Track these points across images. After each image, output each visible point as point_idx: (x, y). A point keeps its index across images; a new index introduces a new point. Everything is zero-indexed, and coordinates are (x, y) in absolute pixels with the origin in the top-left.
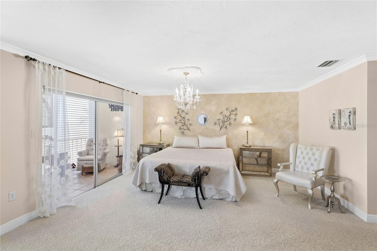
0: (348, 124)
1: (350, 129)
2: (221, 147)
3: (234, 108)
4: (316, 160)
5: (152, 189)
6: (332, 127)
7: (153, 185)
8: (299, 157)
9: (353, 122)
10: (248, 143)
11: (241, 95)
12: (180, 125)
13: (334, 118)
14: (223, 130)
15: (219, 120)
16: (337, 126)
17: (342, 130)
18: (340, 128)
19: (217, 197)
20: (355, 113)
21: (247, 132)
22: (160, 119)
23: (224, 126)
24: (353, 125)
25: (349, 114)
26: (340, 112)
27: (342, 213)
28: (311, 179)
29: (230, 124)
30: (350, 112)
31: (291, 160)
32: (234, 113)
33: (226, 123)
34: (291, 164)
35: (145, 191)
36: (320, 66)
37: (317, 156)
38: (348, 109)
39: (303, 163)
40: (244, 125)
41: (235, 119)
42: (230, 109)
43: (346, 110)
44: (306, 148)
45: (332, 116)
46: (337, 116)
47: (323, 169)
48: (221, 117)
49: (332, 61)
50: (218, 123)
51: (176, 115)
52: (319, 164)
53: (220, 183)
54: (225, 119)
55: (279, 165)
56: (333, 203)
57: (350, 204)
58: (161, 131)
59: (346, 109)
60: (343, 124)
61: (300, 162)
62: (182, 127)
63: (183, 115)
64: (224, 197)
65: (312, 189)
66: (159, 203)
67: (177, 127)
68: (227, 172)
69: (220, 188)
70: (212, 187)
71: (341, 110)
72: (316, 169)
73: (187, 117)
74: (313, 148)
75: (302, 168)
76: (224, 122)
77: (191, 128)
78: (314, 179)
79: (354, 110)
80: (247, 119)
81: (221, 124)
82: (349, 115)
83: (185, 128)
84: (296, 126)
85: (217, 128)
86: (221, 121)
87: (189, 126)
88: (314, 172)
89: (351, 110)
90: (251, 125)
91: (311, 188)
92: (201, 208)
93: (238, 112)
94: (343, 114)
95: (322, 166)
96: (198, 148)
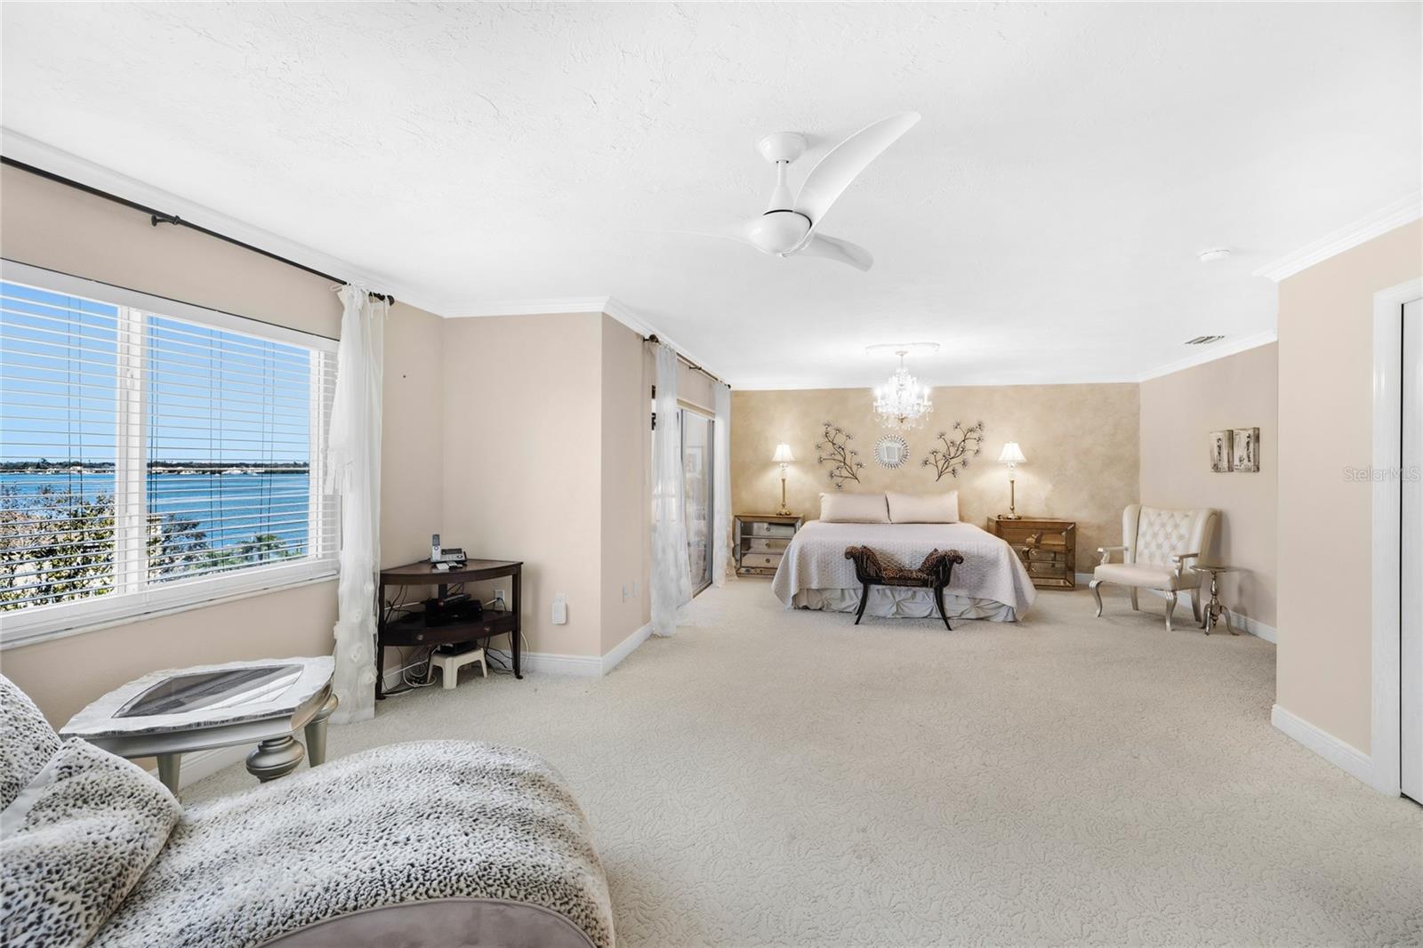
0: (1246, 459)
1: (1248, 470)
2: (946, 521)
3: (974, 424)
4: (1181, 537)
5: (823, 602)
6: (1216, 468)
7: (826, 594)
8: (1144, 535)
9: (1254, 456)
10: (1013, 509)
11: (991, 390)
12: (831, 465)
13: (1219, 447)
14: (947, 477)
15: (934, 452)
16: (1225, 464)
17: (1235, 474)
18: (1231, 469)
19: (972, 615)
20: (1257, 438)
21: (1013, 482)
22: (783, 451)
23: (950, 469)
24: (1255, 462)
25: (1247, 440)
26: (1231, 435)
27: (1234, 634)
28: (1171, 573)
29: (964, 463)
30: (1249, 437)
31: (1127, 541)
32: (975, 435)
33: (953, 461)
34: (1127, 549)
35: (806, 608)
36: (1190, 343)
37: (1183, 530)
38: (1245, 429)
39: (1153, 547)
40: (1004, 464)
41: (978, 451)
42: (965, 426)
43: (1241, 432)
44: (1159, 515)
45: (1216, 445)
46: (1225, 444)
47: (1195, 555)
48: (941, 447)
49: (1211, 337)
50: (932, 459)
51: (822, 440)
52: (1188, 545)
53: (981, 583)
54: (953, 450)
55: (1100, 550)
56: (1215, 618)
57: (1250, 620)
58: (784, 480)
59: (1241, 430)
60: (1236, 462)
61: (1147, 545)
62: (837, 472)
63: (840, 440)
64: (987, 615)
65: (1174, 591)
66: (857, 623)
67: (824, 472)
68: (994, 563)
69: (980, 595)
70: (963, 593)
71: (1232, 431)
72: (1181, 553)
73: (850, 446)
74: (1176, 514)
75: (1152, 556)
76: (947, 459)
77: (861, 473)
78: (1177, 572)
79: (1257, 432)
80: (1012, 452)
81: (940, 464)
82: (1248, 443)
83: (845, 473)
84: (1134, 467)
85: (932, 472)
86: (939, 456)
87: (855, 468)
88: (1177, 559)
89: (1251, 432)
90: (1022, 465)
91: (1171, 589)
92: (950, 629)
93: (986, 434)
94: (1237, 440)
95: (1194, 549)
96: (889, 521)
